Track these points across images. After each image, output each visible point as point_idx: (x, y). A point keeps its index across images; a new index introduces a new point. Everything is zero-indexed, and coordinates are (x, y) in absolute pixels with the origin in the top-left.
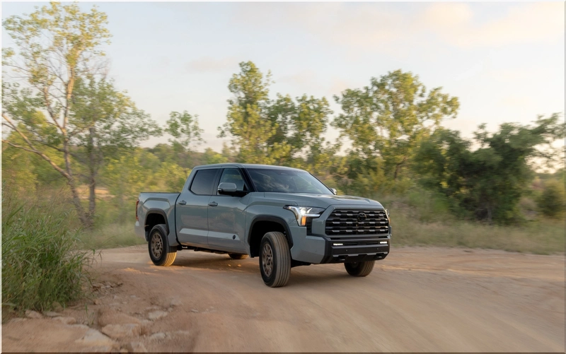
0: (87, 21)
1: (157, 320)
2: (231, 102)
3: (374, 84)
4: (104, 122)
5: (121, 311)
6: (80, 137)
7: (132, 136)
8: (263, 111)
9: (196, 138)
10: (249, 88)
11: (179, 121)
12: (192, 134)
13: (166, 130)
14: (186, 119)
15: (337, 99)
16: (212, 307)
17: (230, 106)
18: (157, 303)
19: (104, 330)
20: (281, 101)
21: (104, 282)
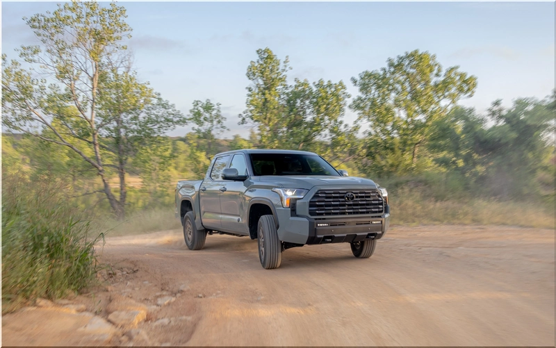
0: (107, 16)
1: (165, 306)
2: (250, 90)
3: (391, 65)
4: (130, 113)
5: (131, 298)
6: (108, 129)
7: (158, 126)
8: (282, 97)
9: (219, 126)
10: (267, 75)
11: (202, 110)
12: (215, 122)
13: (190, 119)
14: (208, 107)
15: (355, 82)
16: (219, 292)
17: (250, 93)
18: (167, 288)
19: (111, 317)
20: (299, 86)
21: (121, 269)
